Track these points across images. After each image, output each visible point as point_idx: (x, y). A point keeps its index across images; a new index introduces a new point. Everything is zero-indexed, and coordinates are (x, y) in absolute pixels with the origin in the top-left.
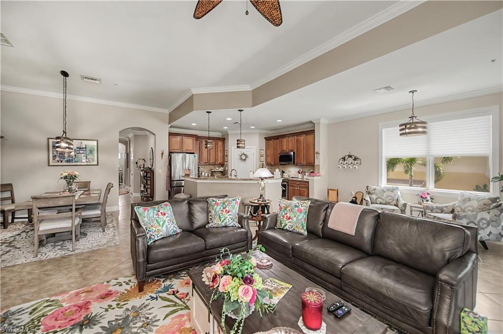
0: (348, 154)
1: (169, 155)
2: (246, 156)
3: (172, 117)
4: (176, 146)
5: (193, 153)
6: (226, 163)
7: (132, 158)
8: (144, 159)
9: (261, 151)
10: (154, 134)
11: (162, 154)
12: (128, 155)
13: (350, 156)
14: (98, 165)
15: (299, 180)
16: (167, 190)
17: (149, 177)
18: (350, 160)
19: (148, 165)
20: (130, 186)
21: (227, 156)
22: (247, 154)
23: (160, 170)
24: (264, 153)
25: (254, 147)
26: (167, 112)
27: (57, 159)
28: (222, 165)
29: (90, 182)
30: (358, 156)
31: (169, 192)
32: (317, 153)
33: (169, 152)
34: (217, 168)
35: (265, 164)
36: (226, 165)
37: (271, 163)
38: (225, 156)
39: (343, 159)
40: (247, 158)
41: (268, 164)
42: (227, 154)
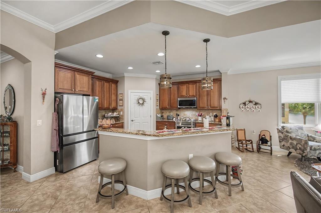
0: (248, 100)
1: (56, 97)
2: (144, 100)
6: (119, 108)
9: (156, 96)
11: (44, 94)
13: (250, 102)
15: (199, 122)
16: (52, 152)
18: (251, 105)
21: (121, 100)
22: (145, 98)
24: (158, 97)
25: (152, 92)
28: (115, 110)
30: (258, 102)
31: (55, 153)
32: (225, 99)
33: (55, 93)
34: (111, 113)
35: (159, 108)
36: (119, 110)
37: (167, 107)
38: (118, 100)
39: (243, 103)
40: (144, 102)
41: (162, 109)
42: (121, 98)
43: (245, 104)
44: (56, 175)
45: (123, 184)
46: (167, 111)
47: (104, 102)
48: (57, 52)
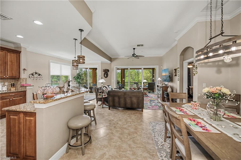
13: (36, 73)
30: (40, 74)
32: (24, 69)
39: (32, 74)
43: (33, 74)
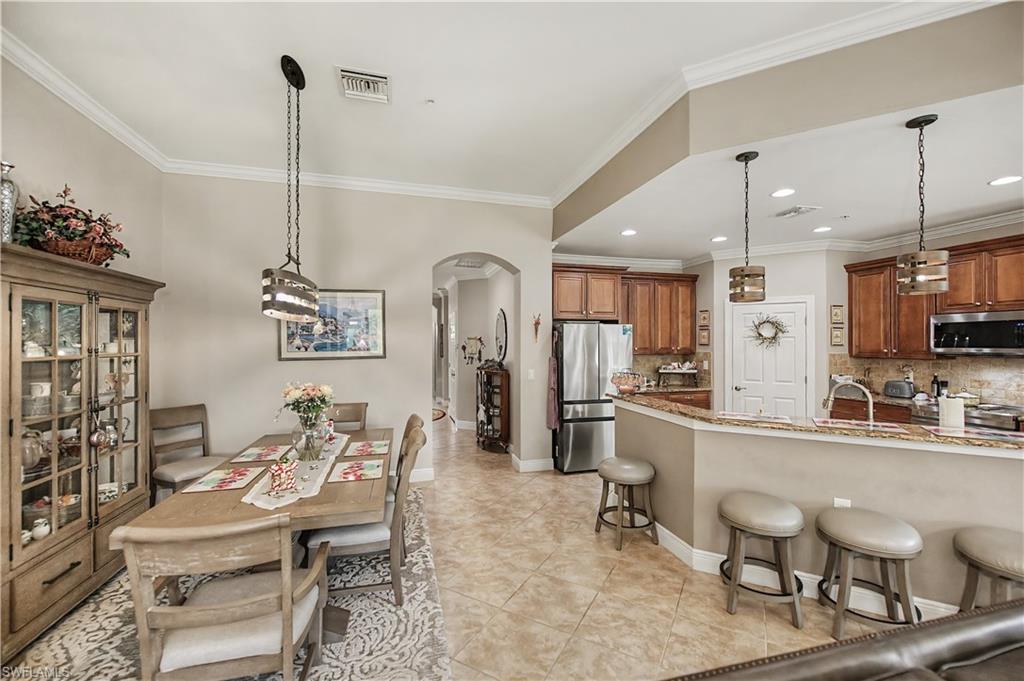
1: (554, 329)
2: (778, 327)
3: (563, 219)
4: (571, 304)
5: (616, 322)
6: (700, 350)
7: (452, 336)
8: (480, 339)
9: (835, 311)
10: (514, 271)
11: (537, 324)
12: (442, 330)
14: (384, 357)
16: (549, 428)
17: (497, 387)
19: (492, 353)
20: (448, 399)
21: (705, 328)
22: (783, 319)
23: (531, 371)
24: (842, 315)
25: (811, 300)
26: (547, 203)
27: (298, 342)
28: (687, 355)
29: (367, 404)
31: (554, 432)
33: (554, 320)
34: (675, 364)
35: (847, 352)
36: (701, 355)
37: (880, 351)
38: (698, 328)
40: (780, 334)
41: (864, 355)
42: (705, 322)
44: (555, 473)
45: (646, 516)
46: (886, 366)
47: (656, 335)
48: (556, 243)
